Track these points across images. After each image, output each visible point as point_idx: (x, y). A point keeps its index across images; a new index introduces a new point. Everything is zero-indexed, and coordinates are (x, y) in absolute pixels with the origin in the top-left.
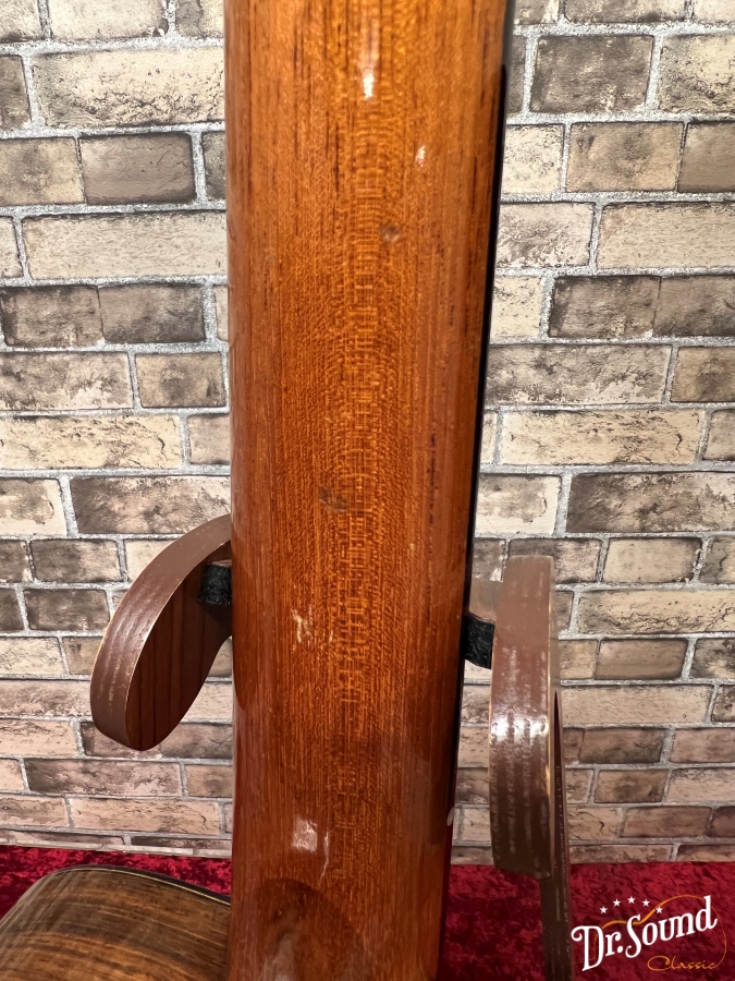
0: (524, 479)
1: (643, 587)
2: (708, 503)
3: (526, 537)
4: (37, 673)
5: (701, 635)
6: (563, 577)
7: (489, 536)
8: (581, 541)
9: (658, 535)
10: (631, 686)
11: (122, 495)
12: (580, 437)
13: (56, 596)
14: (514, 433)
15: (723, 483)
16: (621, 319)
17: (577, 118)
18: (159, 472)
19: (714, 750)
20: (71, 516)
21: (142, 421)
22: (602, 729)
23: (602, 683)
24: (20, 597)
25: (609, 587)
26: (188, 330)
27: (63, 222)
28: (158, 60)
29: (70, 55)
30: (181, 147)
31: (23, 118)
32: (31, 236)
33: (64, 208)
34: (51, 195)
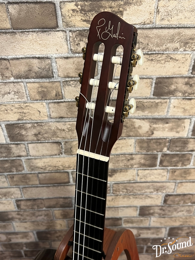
12: (171, 221)
16: (183, 201)
18: (60, 230)
24: (23, 252)
27: (33, 188)
28: (60, 159)
29: (35, 159)
30: (66, 174)
31: (22, 170)
32: (25, 191)
33: (34, 186)
34: (31, 183)
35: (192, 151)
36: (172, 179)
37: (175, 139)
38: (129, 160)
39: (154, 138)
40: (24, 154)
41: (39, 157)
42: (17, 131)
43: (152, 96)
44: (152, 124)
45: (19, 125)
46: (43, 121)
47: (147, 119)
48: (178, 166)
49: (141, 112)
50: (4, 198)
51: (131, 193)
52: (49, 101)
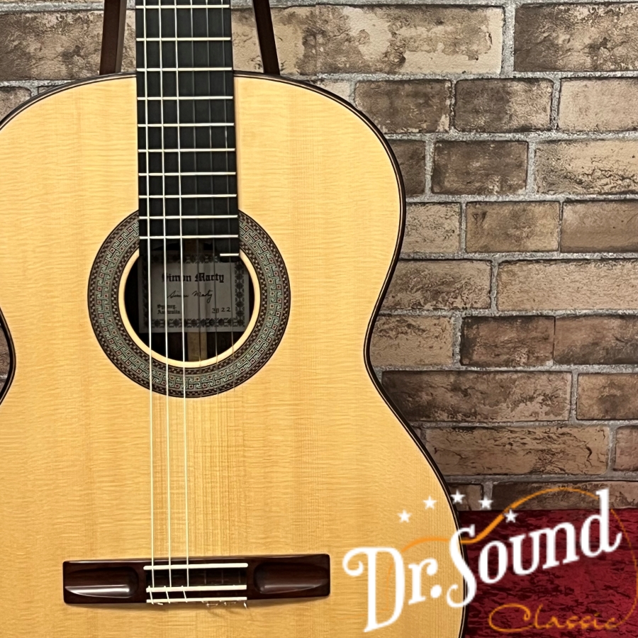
0: (467, 11)
1: (602, 136)
3: (472, 78)
6: (515, 123)
7: (434, 78)
8: (531, 81)
9: (612, 74)
10: (602, 260)
11: (39, 34)
22: (576, 317)
23: (569, 256)
25: (565, 136)
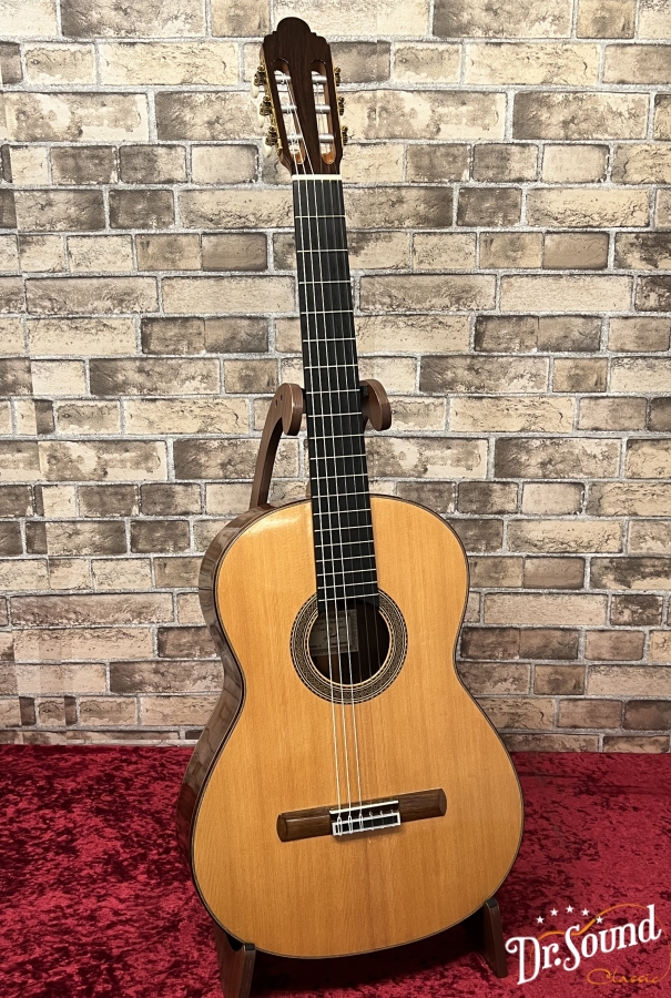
2: (585, 458)
4: (131, 587)
5: (593, 555)
12: (498, 414)
13: (153, 526)
14: (458, 410)
15: (593, 445)
16: (517, 341)
17: (483, 229)
18: (233, 436)
19: (616, 649)
20: (171, 467)
21: (225, 402)
24: (128, 527)
26: (258, 345)
27: (187, 280)
28: (251, 195)
29: (201, 191)
30: (260, 240)
31: (170, 223)
32: (166, 288)
33: (189, 273)
34: (182, 264)
35: (520, 180)
36: (487, 264)
37: (482, 147)
38: (393, 205)
39: (441, 142)
40: (179, 175)
41: (209, 187)
42: (175, 111)
43: (431, 37)
44: (436, 104)
45: (182, 96)
46: (230, 89)
47: (424, 91)
48: (496, 225)
49: (414, 74)
50: (116, 311)
51: (401, 310)
52: (244, 40)
